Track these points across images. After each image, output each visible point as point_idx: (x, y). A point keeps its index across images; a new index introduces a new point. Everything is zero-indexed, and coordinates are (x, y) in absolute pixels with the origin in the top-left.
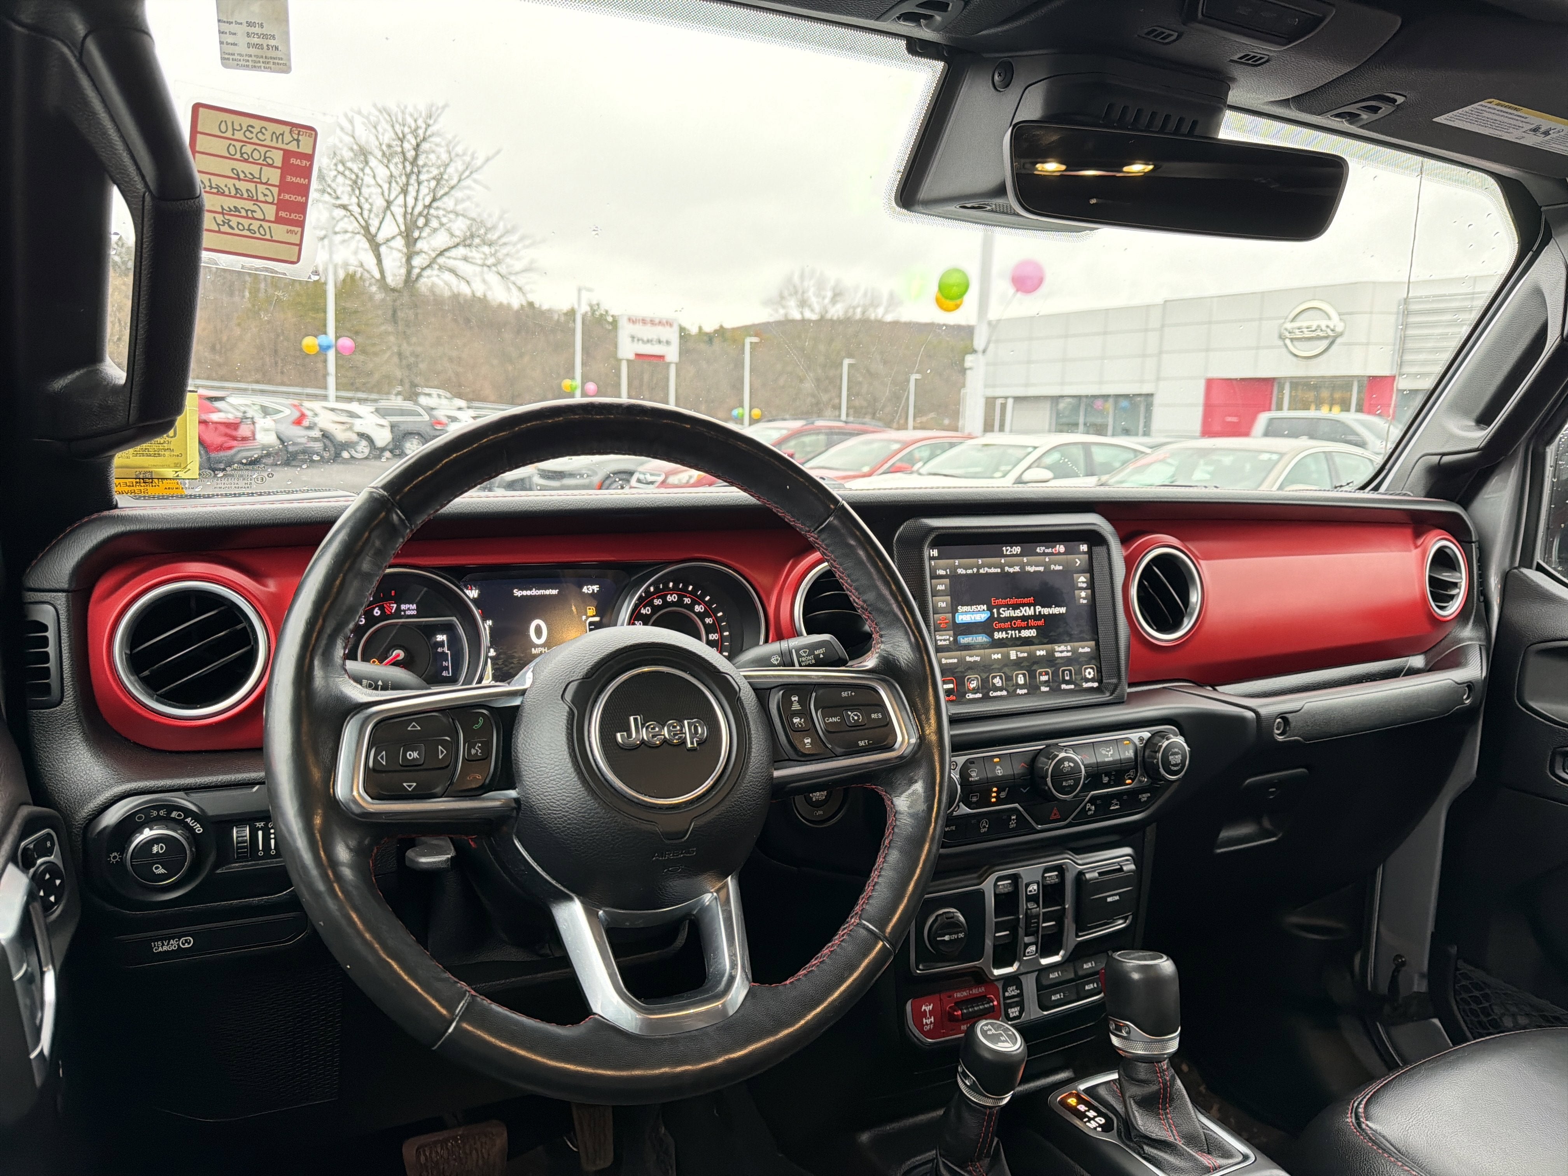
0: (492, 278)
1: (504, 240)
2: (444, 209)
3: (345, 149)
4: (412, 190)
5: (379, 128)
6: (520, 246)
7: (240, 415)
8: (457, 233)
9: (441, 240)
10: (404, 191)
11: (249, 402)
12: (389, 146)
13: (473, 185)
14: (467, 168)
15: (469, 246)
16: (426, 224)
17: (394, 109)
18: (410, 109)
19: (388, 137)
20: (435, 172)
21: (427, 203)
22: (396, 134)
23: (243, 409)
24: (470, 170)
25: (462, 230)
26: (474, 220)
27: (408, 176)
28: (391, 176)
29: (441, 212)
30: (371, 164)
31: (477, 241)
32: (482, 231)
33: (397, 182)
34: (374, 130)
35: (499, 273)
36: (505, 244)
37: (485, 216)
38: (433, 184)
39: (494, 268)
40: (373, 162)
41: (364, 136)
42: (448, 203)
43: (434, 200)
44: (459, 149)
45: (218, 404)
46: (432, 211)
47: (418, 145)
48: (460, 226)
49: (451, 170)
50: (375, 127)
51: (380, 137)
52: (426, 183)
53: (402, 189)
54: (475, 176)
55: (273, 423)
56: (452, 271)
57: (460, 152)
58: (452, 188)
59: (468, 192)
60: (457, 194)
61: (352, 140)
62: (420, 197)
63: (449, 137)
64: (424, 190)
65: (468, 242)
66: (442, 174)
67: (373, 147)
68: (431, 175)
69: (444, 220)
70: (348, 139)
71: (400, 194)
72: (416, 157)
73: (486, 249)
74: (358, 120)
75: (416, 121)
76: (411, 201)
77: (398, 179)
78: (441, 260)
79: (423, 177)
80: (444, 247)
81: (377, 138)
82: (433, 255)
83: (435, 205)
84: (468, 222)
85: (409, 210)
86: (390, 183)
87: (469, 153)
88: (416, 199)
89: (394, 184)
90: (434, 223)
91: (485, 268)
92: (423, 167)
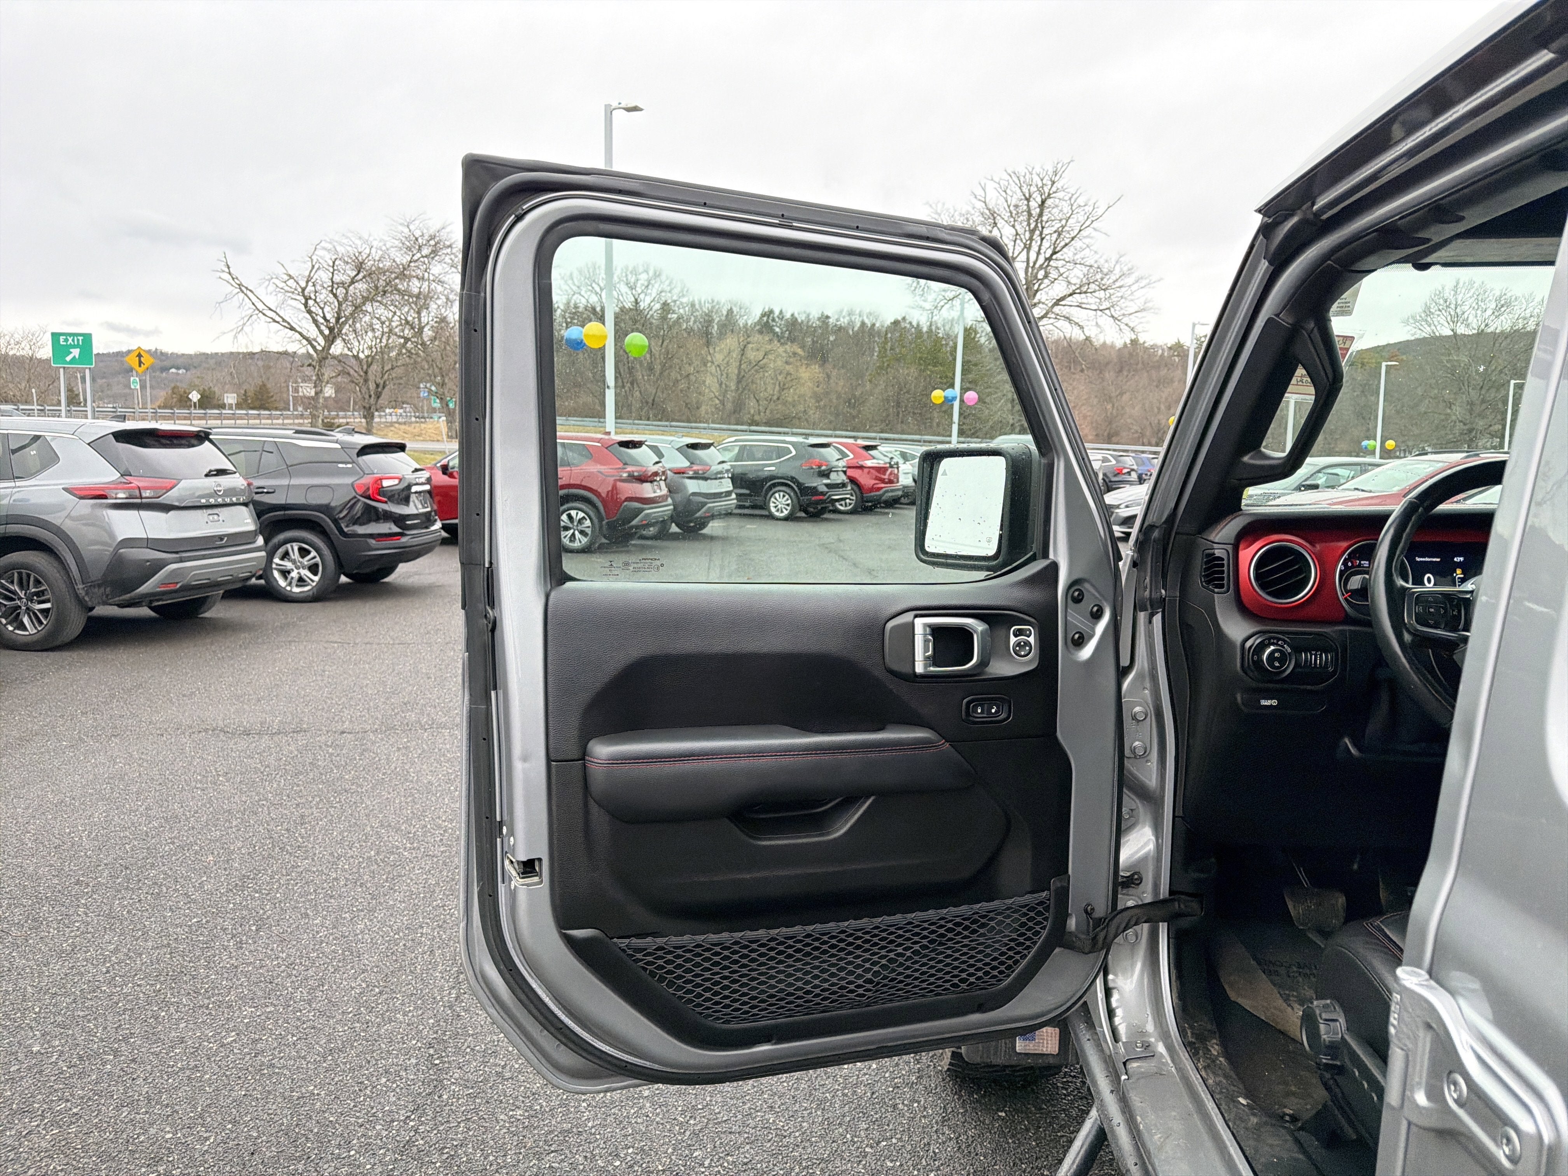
0: (1105, 321)
1: (1118, 284)
2: (1064, 260)
3: (977, 214)
4: (1035, 247)
5: (1008, 191)
6: (1134, 288)
7: (888, 460)
8: (1073, 281)
9: (1059, 289)
10: (1028, 248)
11: (893, 449)
12: (1016, 206)
13: (1094, 234)
14: (1088, 218)
15: (1086, 292)
16: (1046, 276)
17: (1022, 171)
18: (1038, 169)
19: (1016, 197)
20: (1057, 225)
21: (1048, 255)
22: (1024, 195)
23: (890, 455)
24: (1091, 220)
25: (1078, 278)
26: (1091, 266)
27: (1032, 232)
28: (1017, 234)
29: (1060, 263)
30: (998, 225)
31: (1093, 287)
32: (1099, 276)
33: (1021, 240)
34: (1004, 194)
35: (1112, 316)
36: (1120, 287)
37: (1102, 261)
38: (1055, 236)
39: (1107, 312)
40: (1001, 223)
41: (995, 200)
42: (1067, 254)
43: (1054, 253)
44: (1081, 201)
45: (872, 452)
46: (1052, 263)
47: (1043, 202)
48: (1077, 275)
49: (1070, 221)
50: (1005, 191)
51: (1009, 199)
52: (1048, 237)
53: (1025, 244)
54: (1095, 225)
55: (911, 467)
56: (1067, 318)
57: (1082, 204)
58: (1073, 239)
59: (1087, 241)
60: (1077, 243)
61: (983, 205)
62: (1042, 251)
63: (1072, 191)
64: (1046, 244)
65: (1084, 289)
66: (1063, 227)
67: (1002, 209)
68: (1054, 229)
69: (1062, 270)
70: (980, 205)
71: (1023, 250)
72: (1041, 215)
73: (1102, 294)
74: (990, 186)
75: (1042, 180)
76: (1033, 256)
77: (1022, 236)
78: (1056, 309)
79: (1046, 231)
80: (1061, 295)
81: (1007, 201)
82: (1050, 305)
83: (1054, 257)
84: (1085, 270)
85: (1031, 264)
86: (1015, 241)
87: (1091, 203)
88: (1038, 253)
89: (1018, 241)
90: (1053, 274)
91: (1099, 313)
92: (1047, 222)
